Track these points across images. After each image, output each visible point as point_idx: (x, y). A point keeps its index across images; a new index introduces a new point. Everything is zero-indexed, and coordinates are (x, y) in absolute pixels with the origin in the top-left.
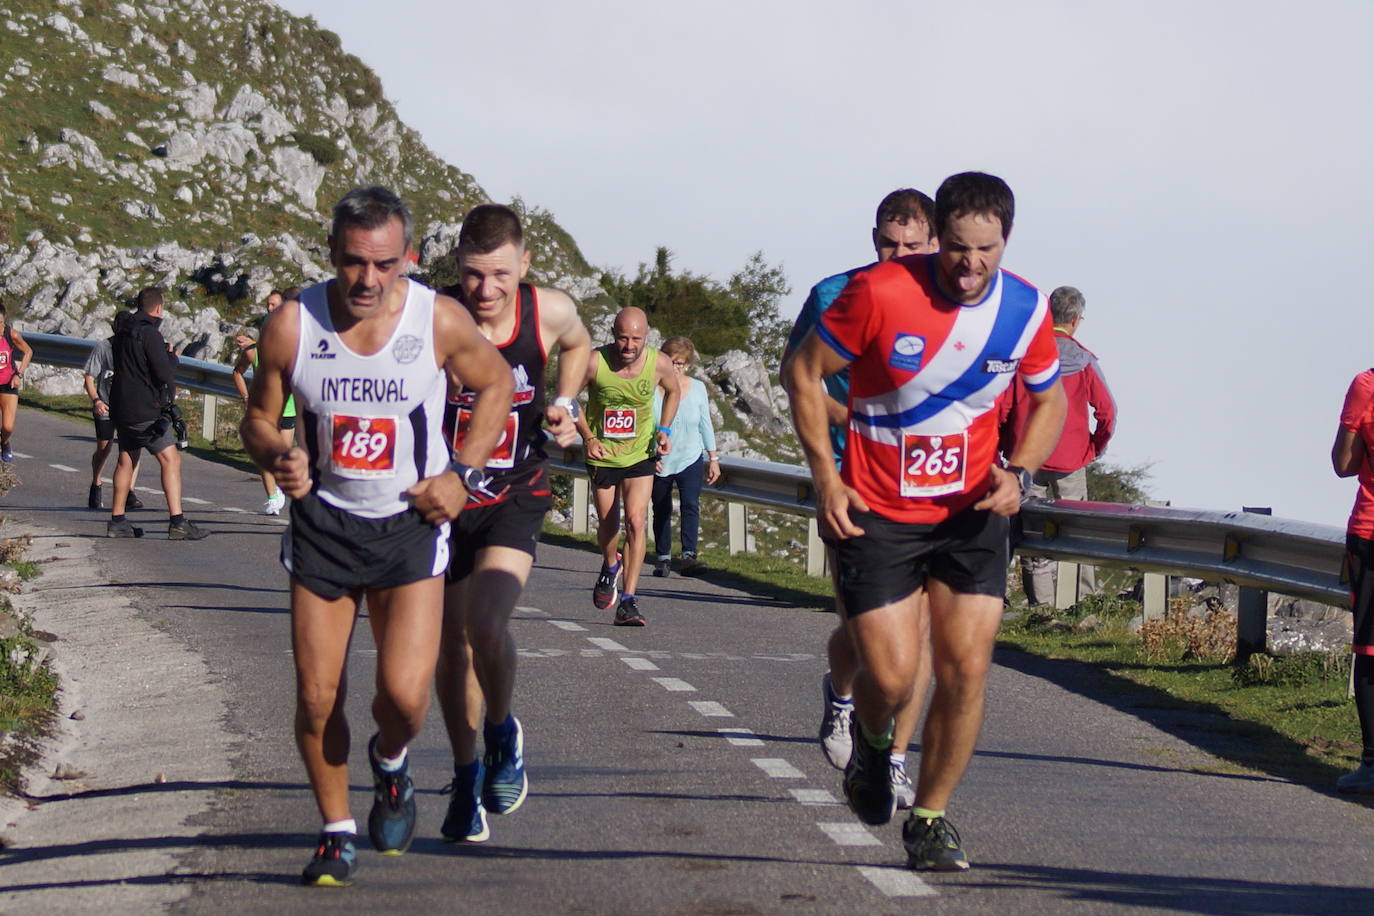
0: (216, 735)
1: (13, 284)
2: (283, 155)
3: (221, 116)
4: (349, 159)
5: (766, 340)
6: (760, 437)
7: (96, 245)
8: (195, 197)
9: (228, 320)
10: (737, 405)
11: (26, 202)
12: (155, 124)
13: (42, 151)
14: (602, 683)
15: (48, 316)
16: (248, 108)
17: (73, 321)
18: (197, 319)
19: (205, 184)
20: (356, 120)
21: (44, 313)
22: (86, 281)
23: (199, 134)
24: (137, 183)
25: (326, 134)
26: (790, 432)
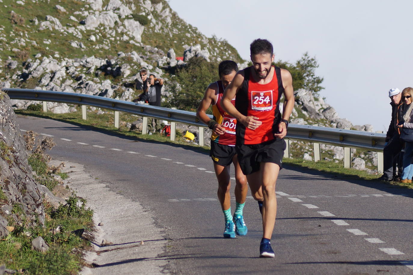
0: (154, 229)
1: (34, 73)
2: (128, 23)
3: (104, 9)
4: (153, 23)
5: (310, 85)
6: (312, 120)
7: (61, 58)
8: (96, 39)
9: (114, 84)
10: (303, 109)
11: (34, 43)
12: (81, 13)
13: (40, 24)
14: (284, 207)
15: (48, 85)
16: (115, 6)
17: (57, 87)
18: (103, 84)
19: (100, 34)
20: (154, 8)
21: (46, 84)
22: (61, 72)
23: (97, 16)
24: (75, 35)
25: (144, 14)
26: (322, 118)
